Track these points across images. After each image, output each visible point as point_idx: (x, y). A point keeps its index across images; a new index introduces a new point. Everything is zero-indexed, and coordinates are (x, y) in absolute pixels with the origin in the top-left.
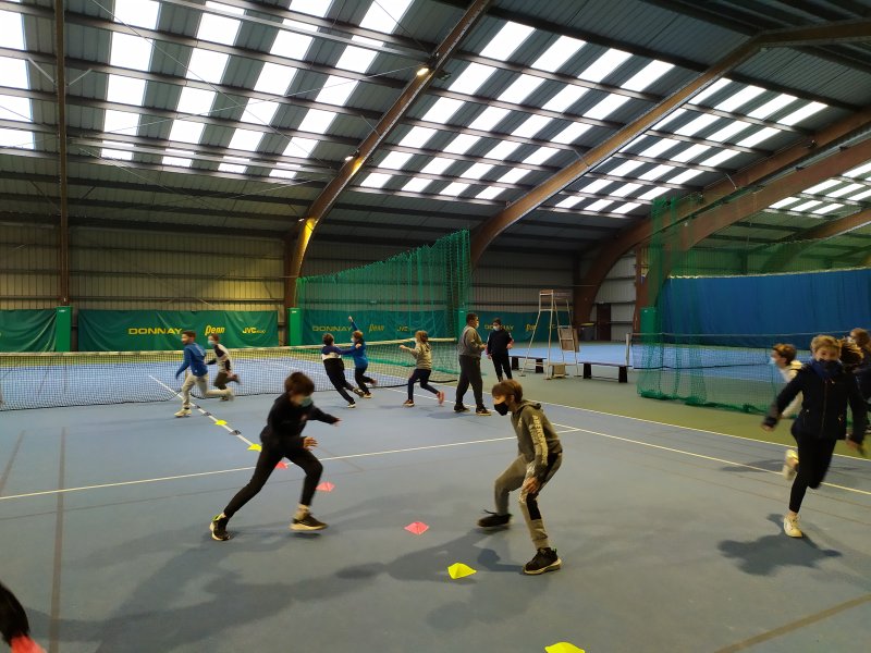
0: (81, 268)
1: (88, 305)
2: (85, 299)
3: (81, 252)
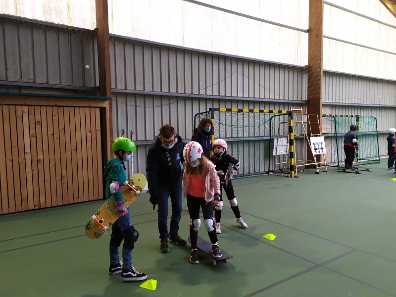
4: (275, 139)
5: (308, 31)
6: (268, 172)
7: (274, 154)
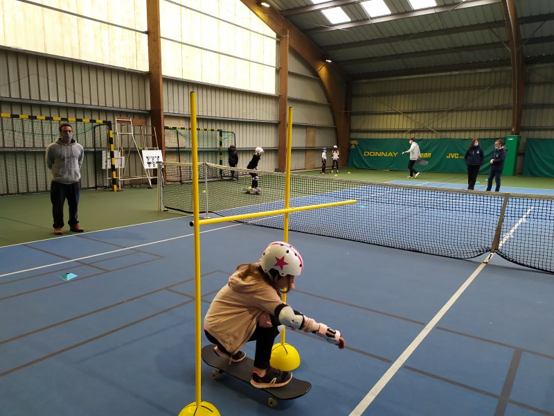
0: (534, 102)
1: (536, 135)
2: (534, 129)
3: (536, 88)
4: (104, 152)
5: (146, 33)
6: (96, 187)
7: (104, 167)
